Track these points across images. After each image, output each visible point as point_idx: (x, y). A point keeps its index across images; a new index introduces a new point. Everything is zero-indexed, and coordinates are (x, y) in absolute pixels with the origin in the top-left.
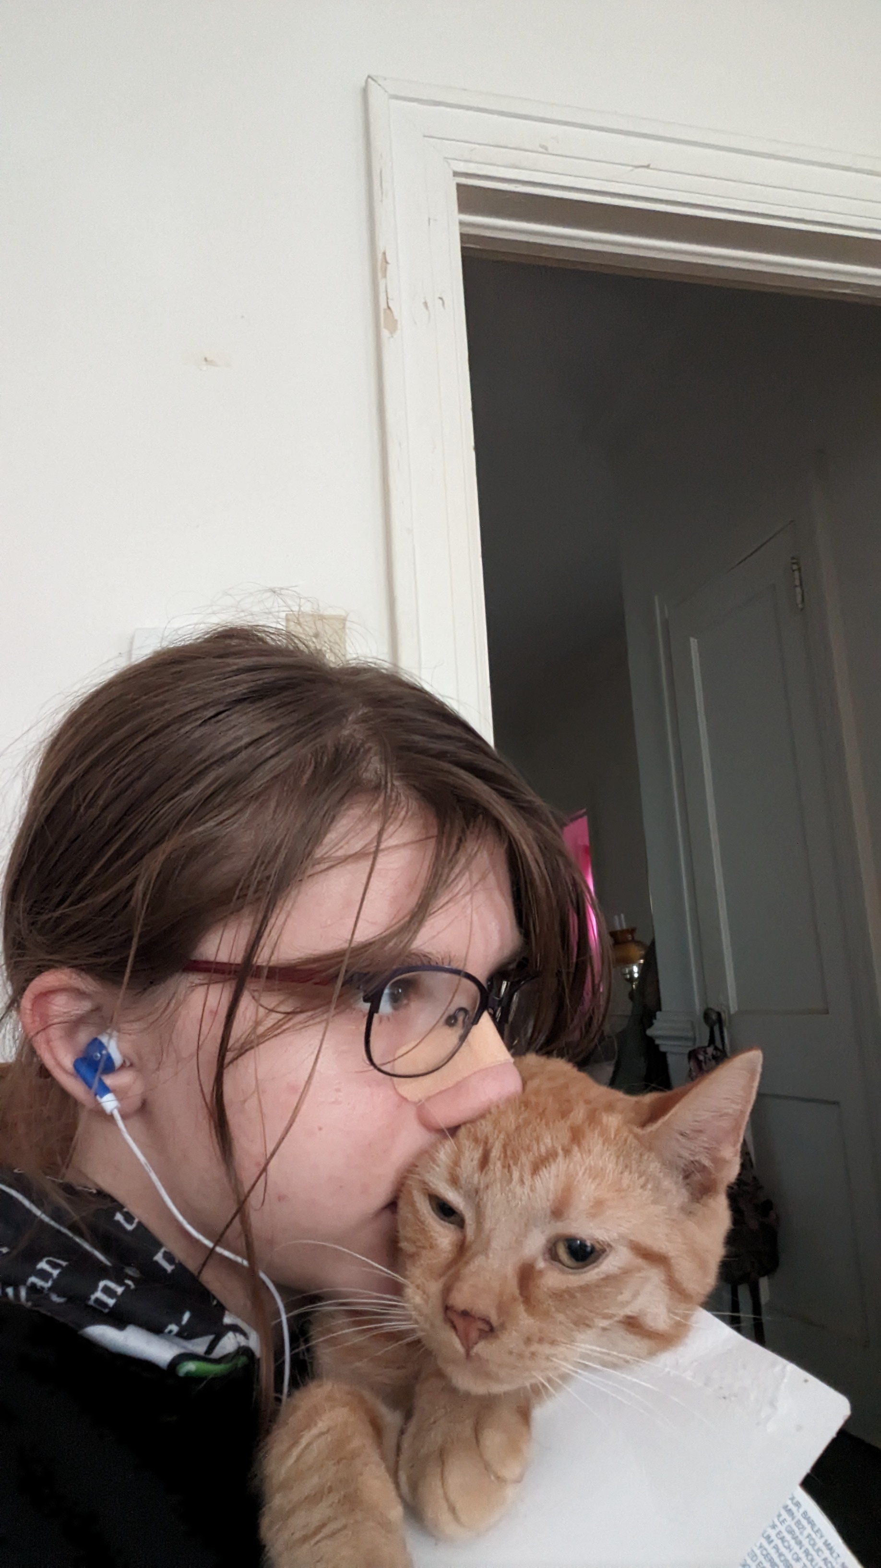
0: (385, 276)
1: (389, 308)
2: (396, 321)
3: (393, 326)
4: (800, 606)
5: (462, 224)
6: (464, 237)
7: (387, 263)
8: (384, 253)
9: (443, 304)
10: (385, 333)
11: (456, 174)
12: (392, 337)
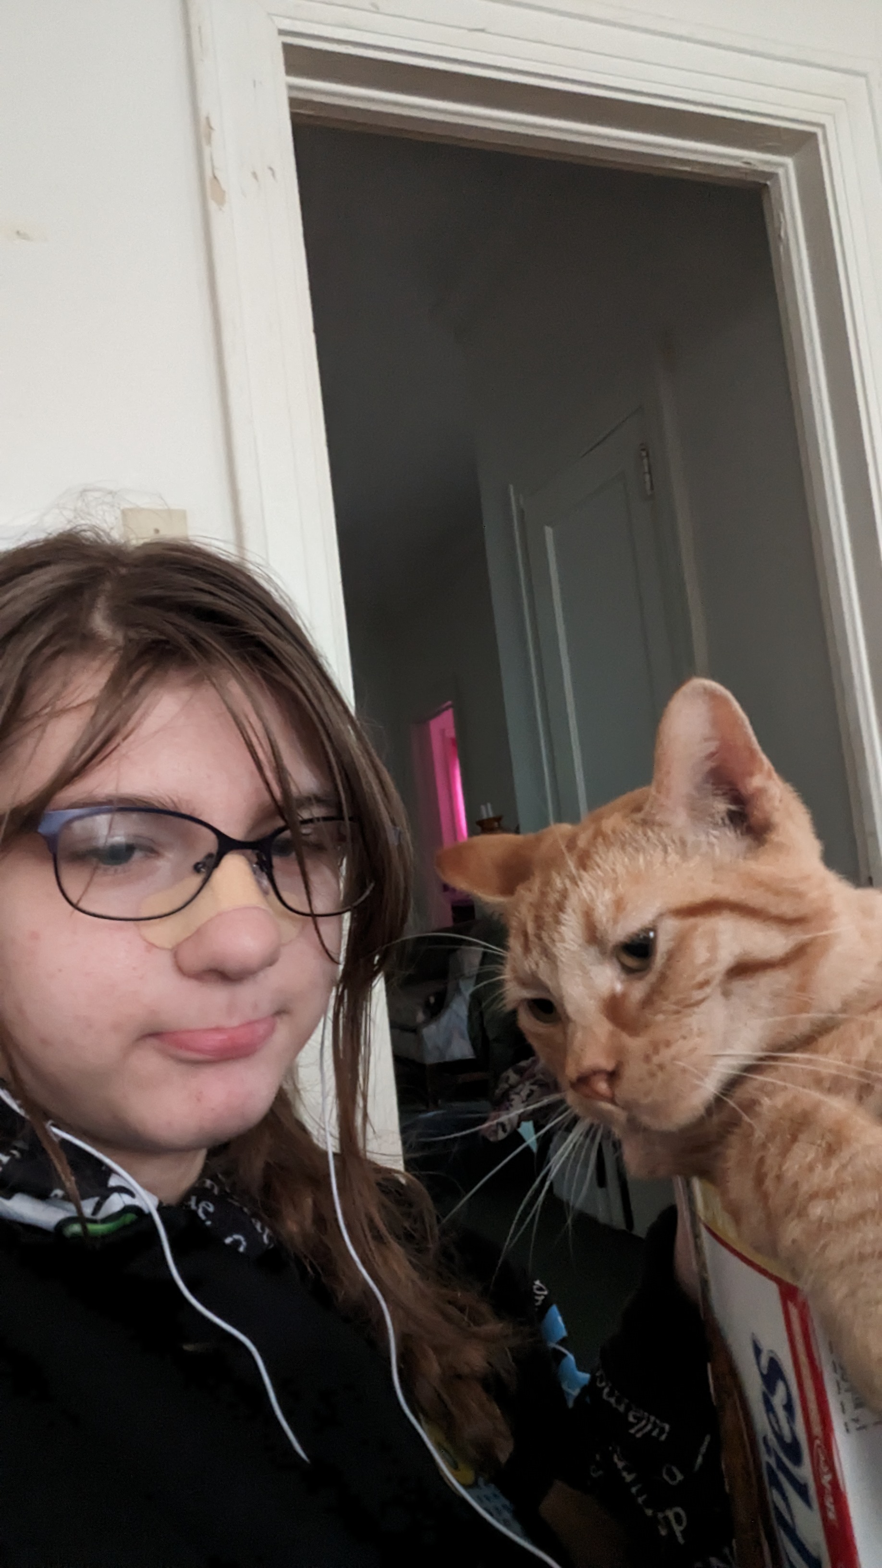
0: (209, 142)
1: (215, 177)
2: (224, 192)
3: (221, 197)
4: (649, 493)
5: (291, 87)
6: (294, 103)
7: (211, 128)
8: (208, 119)
9: (273, 175)
10: (213, 206)
11: (282, 32)
12: (220, 209)
